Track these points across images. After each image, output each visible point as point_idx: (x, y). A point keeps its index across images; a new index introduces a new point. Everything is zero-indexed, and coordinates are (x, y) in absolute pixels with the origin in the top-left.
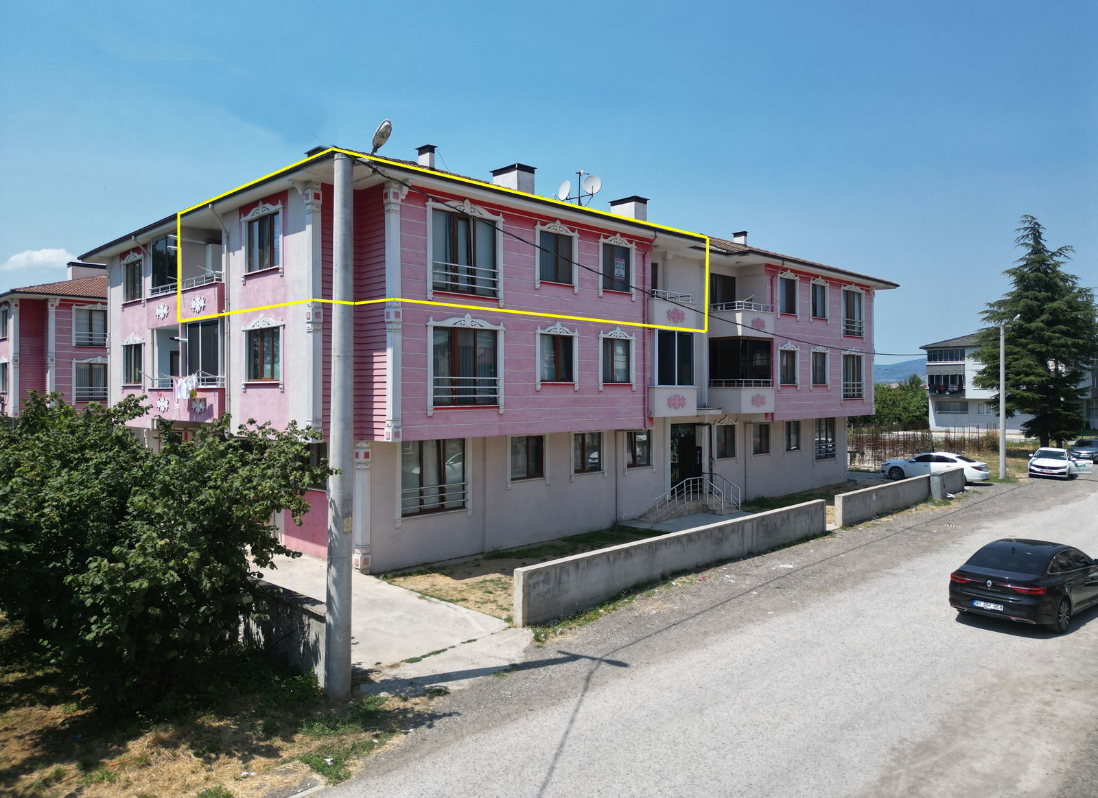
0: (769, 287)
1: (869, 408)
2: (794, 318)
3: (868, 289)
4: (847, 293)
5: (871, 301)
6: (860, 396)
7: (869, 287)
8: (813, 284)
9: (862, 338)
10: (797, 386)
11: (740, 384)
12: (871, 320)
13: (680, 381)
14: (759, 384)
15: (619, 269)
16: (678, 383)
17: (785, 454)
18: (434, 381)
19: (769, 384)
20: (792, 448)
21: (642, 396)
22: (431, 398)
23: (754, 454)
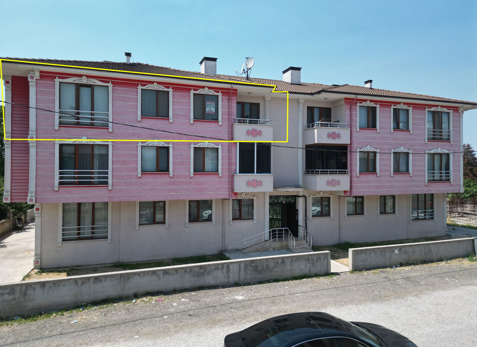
0: (349, 112)
1: (458, 188)
2: (375, 131)
3: (456, 109)
4: (434, 113)
5: (460, 117)
6: (449, 180)
7: (458, 107)
8: (394, 109)
9: (450, 142)
10: (377, 174)
11: (317, 173)
12: (460, 130)
13: (260, 171)
14: (335, 173)
15: (210, 108)
16: (257, 173)
17: (379, 216)
18: (60, 173)
19: (344, 173)
20: (387, 212)
21: (227, 180)
22: (57, 181)
23: (347, 215)
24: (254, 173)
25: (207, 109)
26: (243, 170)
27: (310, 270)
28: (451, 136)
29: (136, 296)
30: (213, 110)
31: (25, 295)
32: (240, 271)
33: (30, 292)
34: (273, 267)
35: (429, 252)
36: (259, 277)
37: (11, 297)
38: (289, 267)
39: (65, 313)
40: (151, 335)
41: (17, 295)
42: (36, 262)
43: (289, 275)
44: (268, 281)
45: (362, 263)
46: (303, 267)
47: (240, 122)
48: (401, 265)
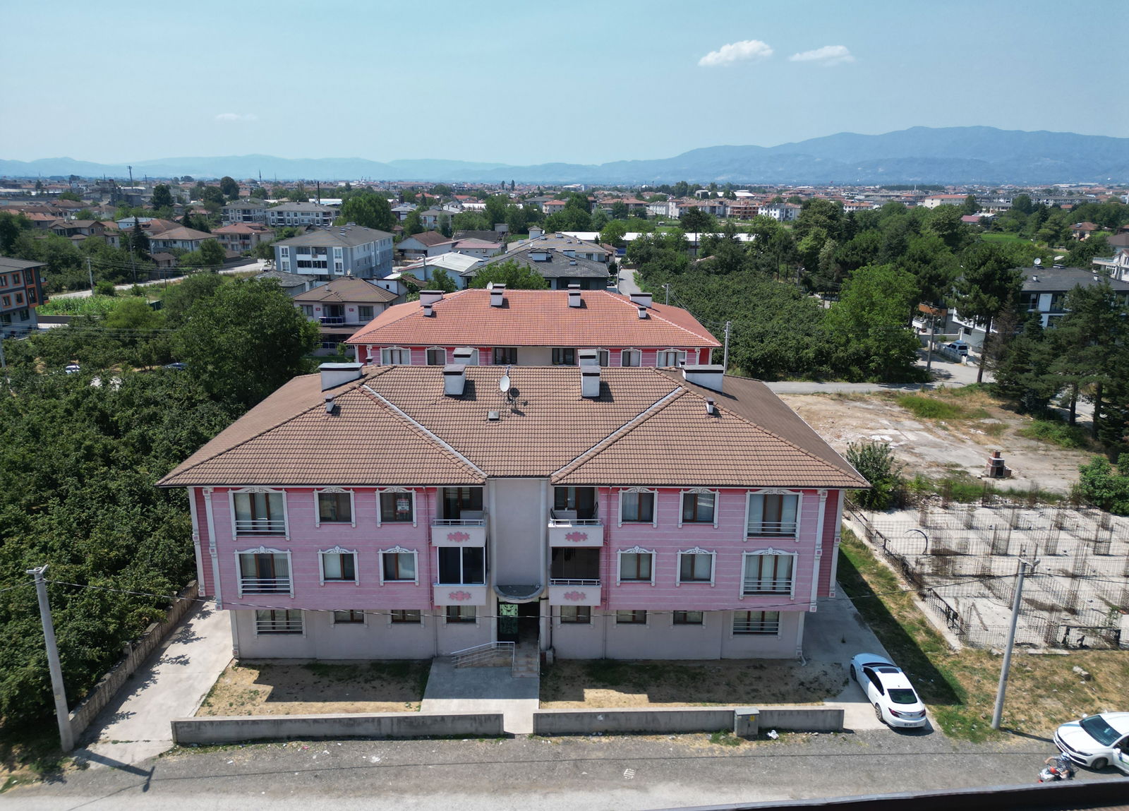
1: (802, 604)
2: (650, 526)
3: (812, 490)
4: (764, 497)
5: (819, 500)
9: (795, 539)
10: (653, 583)
11: (550, 583)
12: (816, 520)
13: (468, 580)
14: (578, 583)
15: (402, 506)
16: (464, 583)
17: (672, 627)
18: (243, 582)
19: (593, 583)
20: (688, 620)
21: (426, 589)
22: (240, 590)
23: (618, 622)
24: (459, 582)
25: (399, 508)
26: (444, 580)
27: (476, 730)
28: (798, 531)
29: (290, 739)
30: (407, 508)
31: (199, 729)
32: (392, 725)
33: (202, 727)
34: (431, 724)
35: (653, 721)
36: (414, 732)
37: (189, 730)
38: (450, 725)
39: (228, 748)
40: (274, 794)
41: (194, 728)
42: (235, 653)
43: (451, 732)
44: (425, 737)
45: (548, 727)
46: (468, 726)
47: (439, 523)
48: (606, 733)
